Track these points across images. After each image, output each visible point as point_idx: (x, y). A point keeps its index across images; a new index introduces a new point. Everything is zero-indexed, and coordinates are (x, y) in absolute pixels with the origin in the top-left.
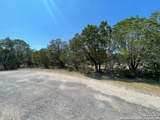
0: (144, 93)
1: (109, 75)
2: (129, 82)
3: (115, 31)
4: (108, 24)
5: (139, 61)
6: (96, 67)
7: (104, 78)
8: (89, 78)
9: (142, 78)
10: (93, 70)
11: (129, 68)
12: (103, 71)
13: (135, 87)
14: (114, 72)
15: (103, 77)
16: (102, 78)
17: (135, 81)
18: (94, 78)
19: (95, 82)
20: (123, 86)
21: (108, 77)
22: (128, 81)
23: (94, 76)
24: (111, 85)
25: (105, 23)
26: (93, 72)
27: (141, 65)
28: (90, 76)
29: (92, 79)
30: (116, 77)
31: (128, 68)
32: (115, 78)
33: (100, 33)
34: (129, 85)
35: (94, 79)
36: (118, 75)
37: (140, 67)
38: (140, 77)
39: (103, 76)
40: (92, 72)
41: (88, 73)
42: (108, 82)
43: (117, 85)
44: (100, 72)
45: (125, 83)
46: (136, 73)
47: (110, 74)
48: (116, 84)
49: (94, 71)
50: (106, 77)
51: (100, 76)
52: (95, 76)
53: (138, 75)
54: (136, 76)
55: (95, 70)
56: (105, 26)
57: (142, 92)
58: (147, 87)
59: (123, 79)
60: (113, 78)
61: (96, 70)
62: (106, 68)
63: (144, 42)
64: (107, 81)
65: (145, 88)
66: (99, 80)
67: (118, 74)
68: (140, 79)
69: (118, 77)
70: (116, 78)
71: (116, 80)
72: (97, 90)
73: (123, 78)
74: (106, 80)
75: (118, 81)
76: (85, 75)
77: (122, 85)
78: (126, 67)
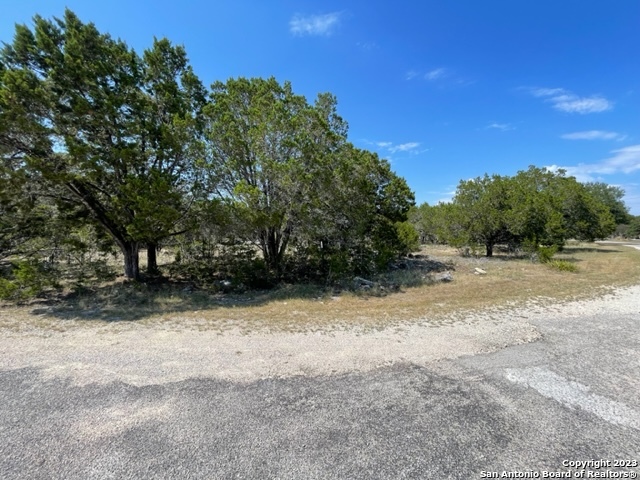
0: (292, 332)
1: (192, 290)
2: (258, 304)
3: (218, 105)
4: (189, 67)
5: (287, 231)
6: (132, 260)
7: (164, 307)
8: (72, 322)
9: (293, 283)
10: (112, 277)
11: (262, 257)
12: (166, 273)
13: (272, 316)
14: (215, 271)
15: (158, 304)
16: (156, 309)
17: (272, 298)
18: (104, 319)
19: (110, 336)
20: (237, 322)
21: (185, 298)
22: (257, 298)
23: (110, 307)
24: (188, 331)
25: (176, 57)
26: (111, 283)
27: (295, 242)
28: (81, 309)
29: (89, 323)
30: (217, 291)
31: (260, 254)
32: (212, 297)
33: (149, 91)
34: (257, 314)
35: (103, 323)
36: (226, 283)
37: (290, 251)
38: (288, 280)
39: (158, 300)
40: (103, 285)
41: (70, 297)
42: (181, 319)
43: (214, 325)
44: (152, 279)
45: (244, 309)
46: (280, 270)
47: (198, 281)
48: (211, 322)
49: (119, 280)
50: (174, 300)
51: (144, 302)
52: (119, 302)
53: (285, 275)
54: (280, 280)
55: (123, 271)
56: (178, 68)
57: (285, 330)
58: (299, 308)
59: (241, 297)
60: (205, 298)
61: (129, 272)
62: (178, 259)
63: (299, 172)
64: (175, 318)
65: (295, 312)
66: (135, 323)
67: (229, 279)
68: (289, 286)
69: (226, 291)
70: (217, 295)
71: (216, 304)
72: (104, 382)
73: (241, 292)
74: (169, 316)
75: (222, 308)
76: (43, 312)
77: (231, 322)
78: (254, 252)
